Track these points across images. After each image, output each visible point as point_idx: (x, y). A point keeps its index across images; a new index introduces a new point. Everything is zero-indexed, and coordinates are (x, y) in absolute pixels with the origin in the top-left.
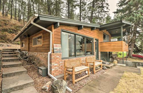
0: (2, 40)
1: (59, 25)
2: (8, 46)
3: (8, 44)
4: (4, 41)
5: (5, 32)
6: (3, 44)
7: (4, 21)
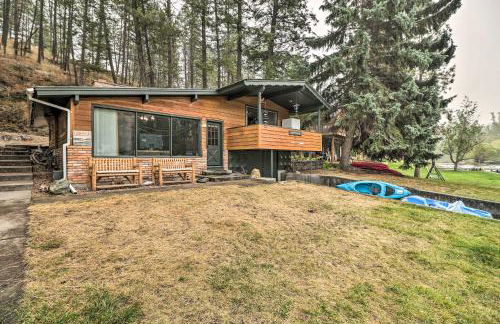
0: (11, 125)
1: (77, 98)
2: (24, 140)
3: (24, 136)
4: (14, 126)
5: (18, 103)
6: (10, 134)
7: (17, 68)
